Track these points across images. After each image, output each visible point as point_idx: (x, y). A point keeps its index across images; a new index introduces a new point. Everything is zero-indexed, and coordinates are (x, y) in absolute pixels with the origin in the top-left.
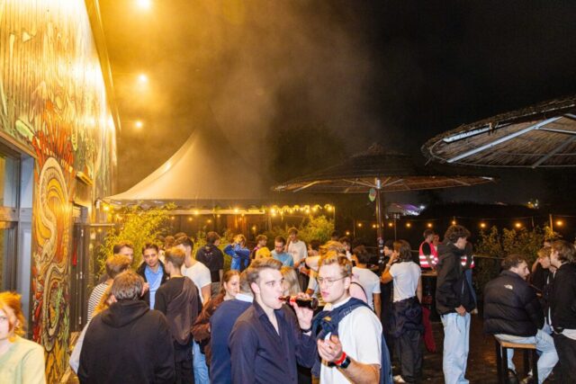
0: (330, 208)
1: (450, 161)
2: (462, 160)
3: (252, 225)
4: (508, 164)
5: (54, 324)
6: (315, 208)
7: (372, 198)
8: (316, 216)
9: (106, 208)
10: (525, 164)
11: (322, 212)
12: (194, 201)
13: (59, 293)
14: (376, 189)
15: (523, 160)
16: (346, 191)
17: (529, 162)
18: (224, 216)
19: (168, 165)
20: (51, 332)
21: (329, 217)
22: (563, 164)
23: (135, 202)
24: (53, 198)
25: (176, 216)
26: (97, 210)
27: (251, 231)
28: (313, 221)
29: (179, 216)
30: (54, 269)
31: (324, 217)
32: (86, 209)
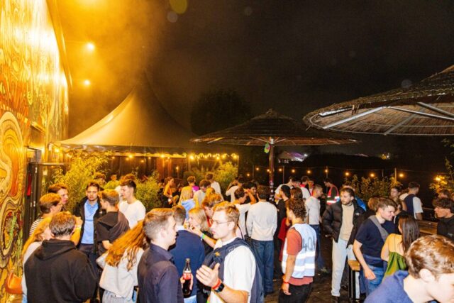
0: (235, 157)
1: (325, 128)
2: (334, 127)
3: (176, 165)
4: (367, 131)
5: (8, 245)
6: (224, 156)
7: (266, 151)
8: (224, 162)
9: (57, 150)
10: (380, 132)
11: (229, 159)
12: (129, 147)
13: (14, 220)
14: (270, 145)
15: (378, 129)
16: (248, 144)
17: (382, 131)
18: (154, 158)
19: (110, 117)
20: (5, 252)
21: (234, 163)
22: (406, 133)
23: (81, 147)
24: (9, 144)
25: (116, 156)
26: (50, 152)
27: (175, 170)
28: (222, 166)
29: (118, 157)
30: (9, 202)
31: (230, 163)
32: (40, 151)
